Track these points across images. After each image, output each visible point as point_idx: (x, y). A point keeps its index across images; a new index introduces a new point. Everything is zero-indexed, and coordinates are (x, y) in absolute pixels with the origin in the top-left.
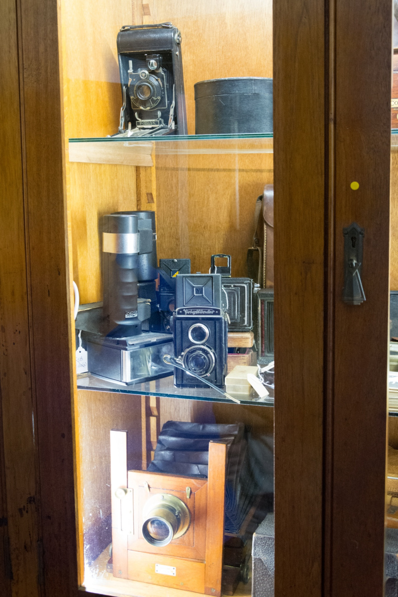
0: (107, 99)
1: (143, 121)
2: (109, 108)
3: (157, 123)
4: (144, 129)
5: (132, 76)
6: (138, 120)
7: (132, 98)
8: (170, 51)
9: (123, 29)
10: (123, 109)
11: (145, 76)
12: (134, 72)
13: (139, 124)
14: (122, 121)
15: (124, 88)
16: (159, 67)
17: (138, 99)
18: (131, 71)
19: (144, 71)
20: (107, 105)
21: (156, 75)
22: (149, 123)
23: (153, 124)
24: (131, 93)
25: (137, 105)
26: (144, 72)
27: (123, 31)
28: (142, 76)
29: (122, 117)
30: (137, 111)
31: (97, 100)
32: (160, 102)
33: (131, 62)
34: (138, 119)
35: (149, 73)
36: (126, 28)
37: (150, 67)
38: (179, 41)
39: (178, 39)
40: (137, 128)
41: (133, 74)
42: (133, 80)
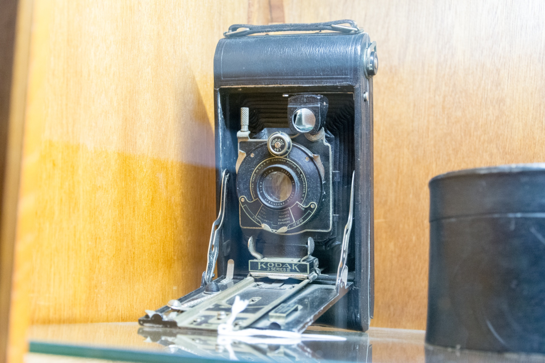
0: (177, 198)
1: (266, 260)
2: (180, 221)
3: (303, 269)
4: (267, 280)
5: (245, 145)
6: (254, 258)
7: (243, 200)
8: (351, 88)
9: (231, 33)
10: (217, 226)
11: (282, 147)
12: (251, 136)
13: (255, 267)
14: (212, 256)
15: (223, 174)
16: (320, 128)
17: (258, 203)
18: (244, 133)
19: (279, 135)
20: (178, 212)
21: (308, 148)
22: (282, 267)
23: (292, 271)
24: (240, 187)
25: (254, 219)
26: (278, 138)
27: (231, 36)
28: (273, 147)
29: (212, 247)
30: (252, 233)
31: (153, 201)
32: (315, 216)
33: (245, 112)
34: (254, 254)
35: (293, 140)
36: (239, 30)
37: (295, 126)
38: (373, 66)
39: (372, 62)
40: (249, 279)
41: (250, 140)
42: (248, 155)
